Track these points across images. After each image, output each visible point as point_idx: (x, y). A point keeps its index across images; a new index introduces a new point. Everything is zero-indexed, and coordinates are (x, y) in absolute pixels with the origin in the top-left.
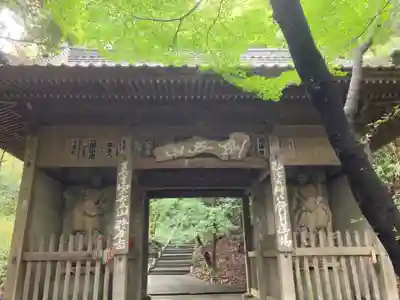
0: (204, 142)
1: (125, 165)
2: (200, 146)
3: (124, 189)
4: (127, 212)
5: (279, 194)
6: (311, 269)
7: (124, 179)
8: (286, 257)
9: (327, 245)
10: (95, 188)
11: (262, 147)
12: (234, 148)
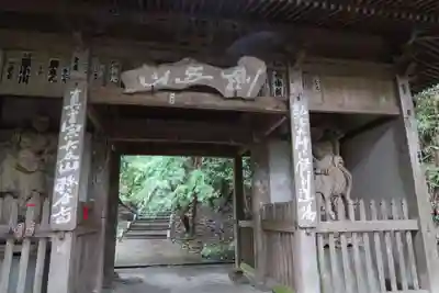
0: (201, 68)
1: (75, 94)
2: (194, 73)
3: (72, 131)
4: (76, 166)
5: (301, 147)
6: (327, 246)
7: (73, 115)
8: (308, 234)
9: (358, 218)
10: (37, 132)
11: (279, 84)
12: (243, 81)
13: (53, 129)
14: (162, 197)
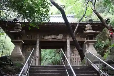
1: (38, 40)
3: (38, 45)
4: (39, 49)
5: (68, 46)
7: (38, 43)
9: (77, 56)
11: (65, 37)
12: (60, 37)
13: (36, 44)
14: (49, 60)
